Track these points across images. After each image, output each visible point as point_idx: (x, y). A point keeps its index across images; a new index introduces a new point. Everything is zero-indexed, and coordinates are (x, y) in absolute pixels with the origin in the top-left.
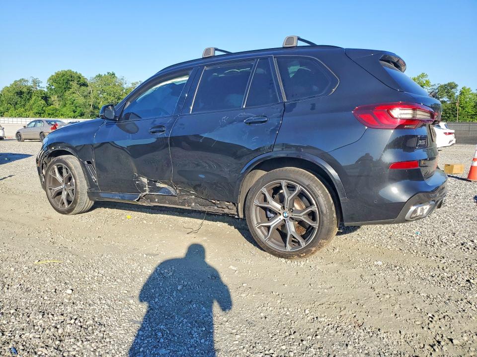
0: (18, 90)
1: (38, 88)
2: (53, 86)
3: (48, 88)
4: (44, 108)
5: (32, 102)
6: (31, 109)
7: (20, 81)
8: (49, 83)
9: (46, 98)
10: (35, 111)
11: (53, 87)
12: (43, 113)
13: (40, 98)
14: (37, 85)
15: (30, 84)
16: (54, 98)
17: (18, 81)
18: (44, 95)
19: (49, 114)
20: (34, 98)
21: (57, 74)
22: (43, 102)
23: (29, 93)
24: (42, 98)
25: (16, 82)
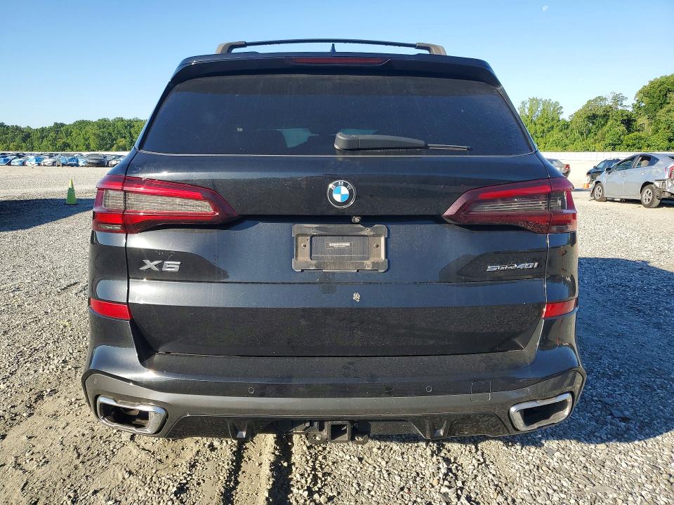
0: (590, 114)
1: (620, 108)
2: (643, 102)
3: (634, 106)
4: (622, 137)
5: (606, 128)
6: (603, 139)
7: (596, 100)
8: (637, 99)
9: (628, 122)
10: (608, 141)
11: (643, 104)
12: (619, 144)
13: (619, 122)
14: (619, 103)
15: (609, 102)
16: (642, 120)
17: (593, 101)
18: (625, 118)
19: (628, 146)
20: (610, 123)
21: (652, 83)
22: (623, 128)
23: (605, 116)
24: (623, 122)
25: (589, 102)
